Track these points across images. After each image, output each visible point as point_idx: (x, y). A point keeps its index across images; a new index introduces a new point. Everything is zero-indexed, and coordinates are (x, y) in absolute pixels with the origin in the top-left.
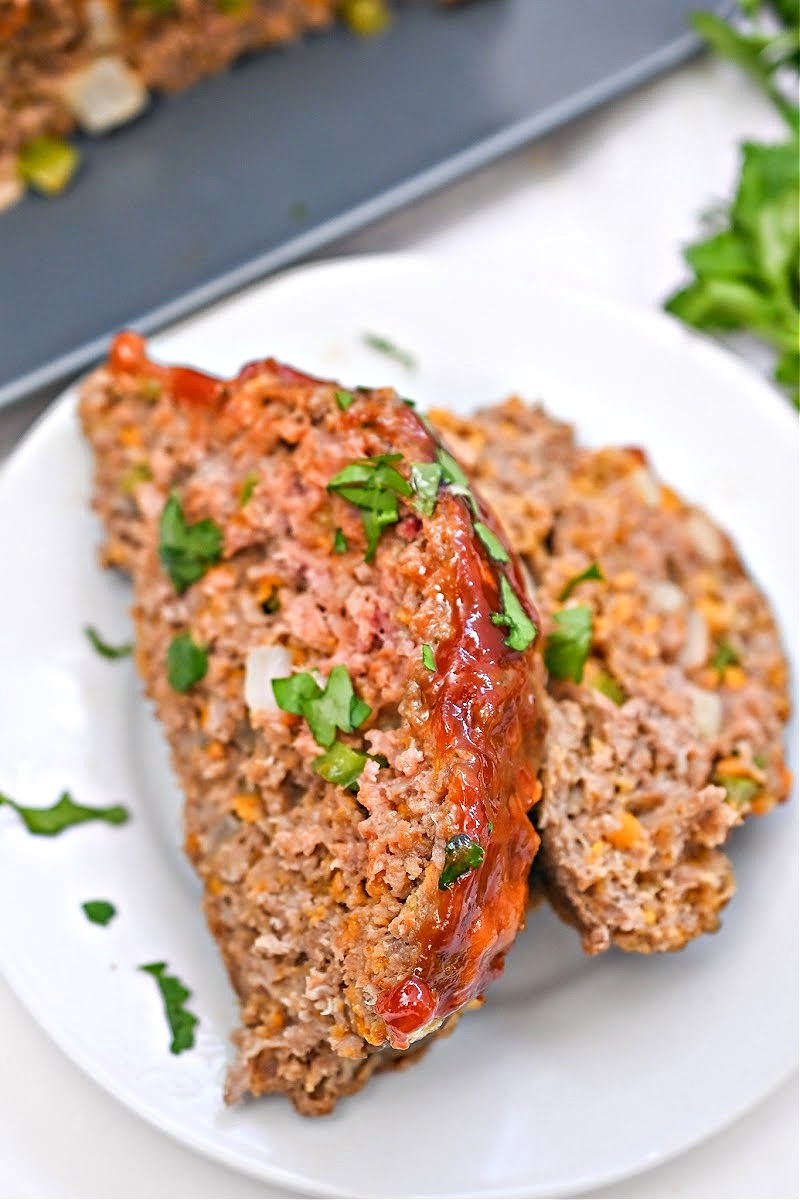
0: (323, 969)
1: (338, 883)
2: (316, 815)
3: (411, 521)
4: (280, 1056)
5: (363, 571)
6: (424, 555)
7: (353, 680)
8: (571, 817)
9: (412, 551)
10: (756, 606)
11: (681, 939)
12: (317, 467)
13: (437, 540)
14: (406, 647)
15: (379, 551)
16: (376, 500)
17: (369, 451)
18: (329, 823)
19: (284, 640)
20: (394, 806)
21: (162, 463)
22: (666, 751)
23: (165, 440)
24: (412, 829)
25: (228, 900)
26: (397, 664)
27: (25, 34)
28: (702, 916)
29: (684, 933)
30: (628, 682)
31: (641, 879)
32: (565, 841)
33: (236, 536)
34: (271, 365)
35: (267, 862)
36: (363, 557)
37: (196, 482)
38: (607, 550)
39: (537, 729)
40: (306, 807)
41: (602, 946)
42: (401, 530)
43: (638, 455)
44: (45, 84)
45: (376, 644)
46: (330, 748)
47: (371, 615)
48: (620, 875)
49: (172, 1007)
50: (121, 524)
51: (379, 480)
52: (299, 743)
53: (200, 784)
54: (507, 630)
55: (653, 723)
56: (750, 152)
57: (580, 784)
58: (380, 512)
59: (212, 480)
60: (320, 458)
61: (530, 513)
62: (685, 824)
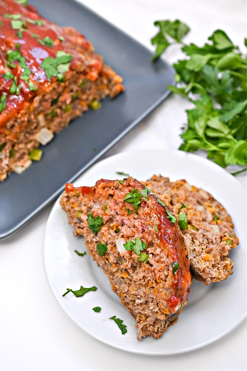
0: (152, 302)
1: (150, 283)
2: (141, 270)
3: (143, 203)
4: (147, 326)
5: (136, 216)
6: (149, 208)
7: (141, 240)
8: (194, 257)
9: (146, 208)
10: (219, 206)
11: (226, 277)
12: (120, 198)
13: (151, 204)
14: (150, 229)
15: (138, 211)
16: (135, 200)
17: (130, 191)
18: (145, 271)
19: (123, 236)
20: (158, 262)
21: (84, 208)
22: (210, 239)
23: (83, 203)
24: (163, 265)
25: (126, 297)
26: (149, 233)
27: (26, 127)
28: (228, 271)
29: (226, 276)
30: (197, 227)
31: (213, 266)
32: (195, 262)
33: (105, 218)
34: (102, 180)
35: (133, 285)
36: (135, 213)
37: (93, 210)
38: (184, 201)
39: (182, 240)
40: (138, 270)
41: (209, 282)
42: (142, 205)
43: (184, 181)
44: (31, 138)
45: (143, 230)
46: (140, 255)
47: (141, 225)
48: (209, 266)
49: (119, 325)
50: (78, 225)
51: (134, 196)
52: (133, 256)
53: (112, 274)
54: (170, 219)
55: (206, 234)
56: (188, 112)
57: (194, 250)
58: (137, 202)
59: (97, 208)
60: (120, 196)
61: (166, 198)
62: (219, 252)
